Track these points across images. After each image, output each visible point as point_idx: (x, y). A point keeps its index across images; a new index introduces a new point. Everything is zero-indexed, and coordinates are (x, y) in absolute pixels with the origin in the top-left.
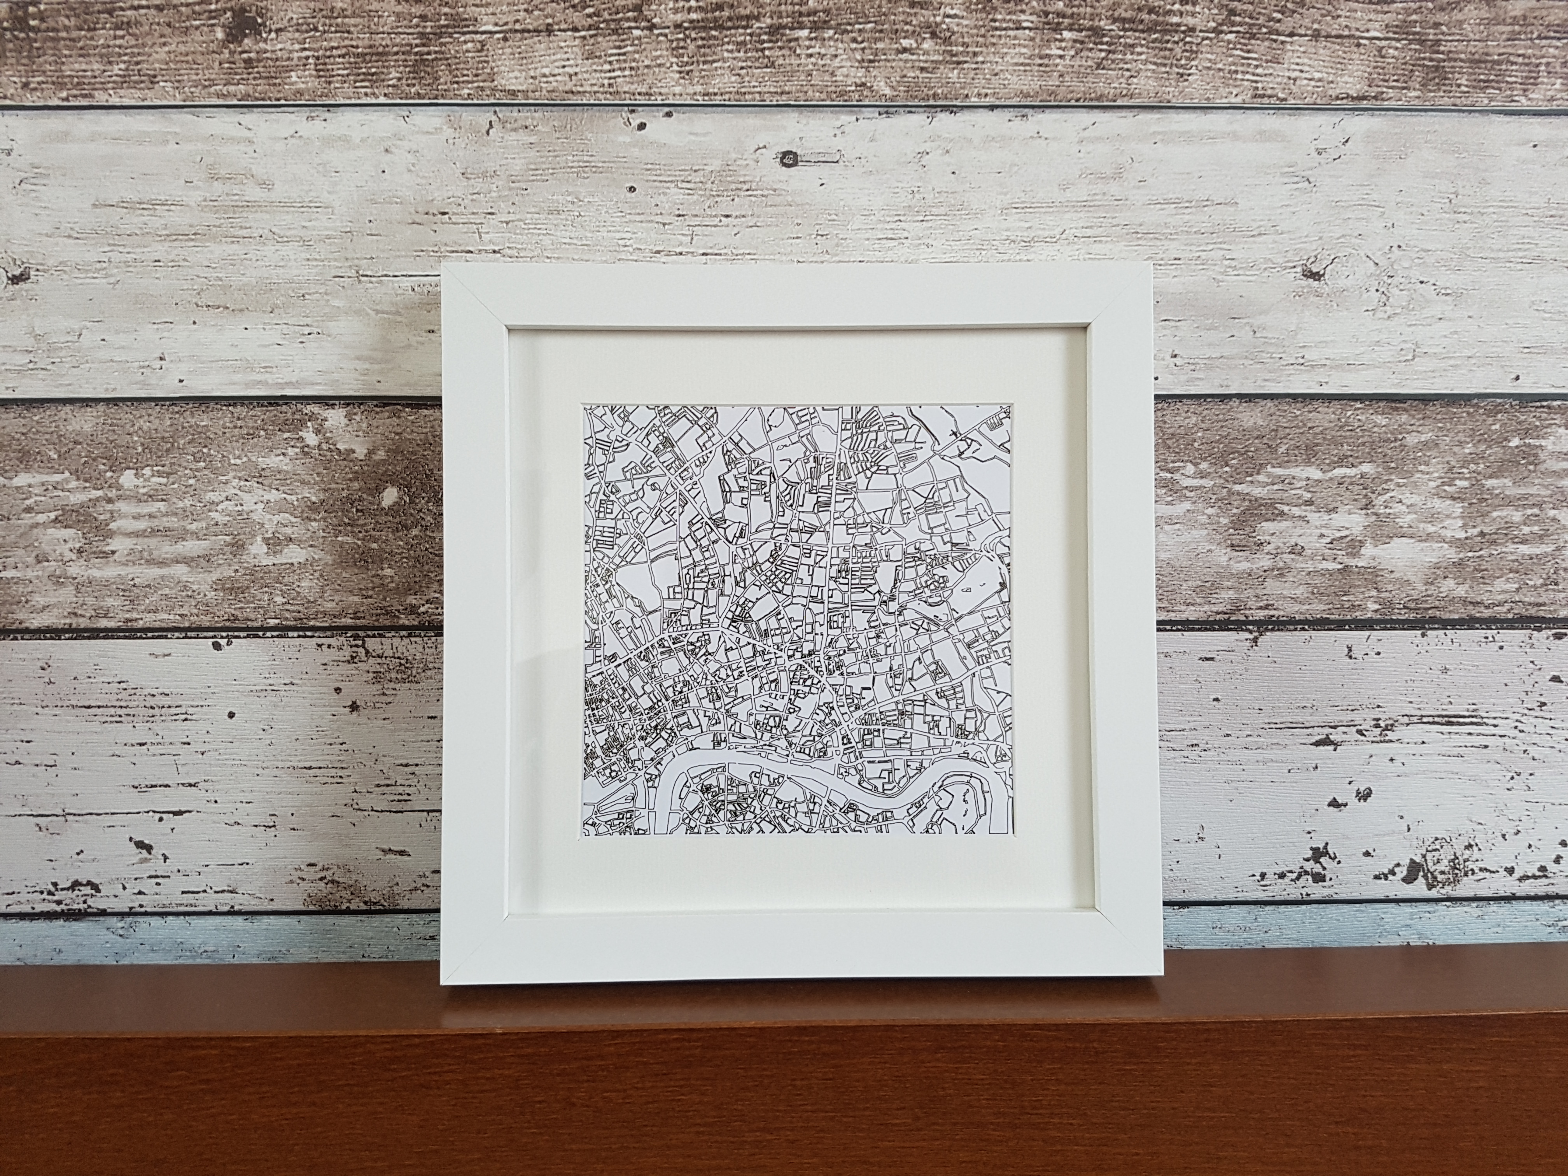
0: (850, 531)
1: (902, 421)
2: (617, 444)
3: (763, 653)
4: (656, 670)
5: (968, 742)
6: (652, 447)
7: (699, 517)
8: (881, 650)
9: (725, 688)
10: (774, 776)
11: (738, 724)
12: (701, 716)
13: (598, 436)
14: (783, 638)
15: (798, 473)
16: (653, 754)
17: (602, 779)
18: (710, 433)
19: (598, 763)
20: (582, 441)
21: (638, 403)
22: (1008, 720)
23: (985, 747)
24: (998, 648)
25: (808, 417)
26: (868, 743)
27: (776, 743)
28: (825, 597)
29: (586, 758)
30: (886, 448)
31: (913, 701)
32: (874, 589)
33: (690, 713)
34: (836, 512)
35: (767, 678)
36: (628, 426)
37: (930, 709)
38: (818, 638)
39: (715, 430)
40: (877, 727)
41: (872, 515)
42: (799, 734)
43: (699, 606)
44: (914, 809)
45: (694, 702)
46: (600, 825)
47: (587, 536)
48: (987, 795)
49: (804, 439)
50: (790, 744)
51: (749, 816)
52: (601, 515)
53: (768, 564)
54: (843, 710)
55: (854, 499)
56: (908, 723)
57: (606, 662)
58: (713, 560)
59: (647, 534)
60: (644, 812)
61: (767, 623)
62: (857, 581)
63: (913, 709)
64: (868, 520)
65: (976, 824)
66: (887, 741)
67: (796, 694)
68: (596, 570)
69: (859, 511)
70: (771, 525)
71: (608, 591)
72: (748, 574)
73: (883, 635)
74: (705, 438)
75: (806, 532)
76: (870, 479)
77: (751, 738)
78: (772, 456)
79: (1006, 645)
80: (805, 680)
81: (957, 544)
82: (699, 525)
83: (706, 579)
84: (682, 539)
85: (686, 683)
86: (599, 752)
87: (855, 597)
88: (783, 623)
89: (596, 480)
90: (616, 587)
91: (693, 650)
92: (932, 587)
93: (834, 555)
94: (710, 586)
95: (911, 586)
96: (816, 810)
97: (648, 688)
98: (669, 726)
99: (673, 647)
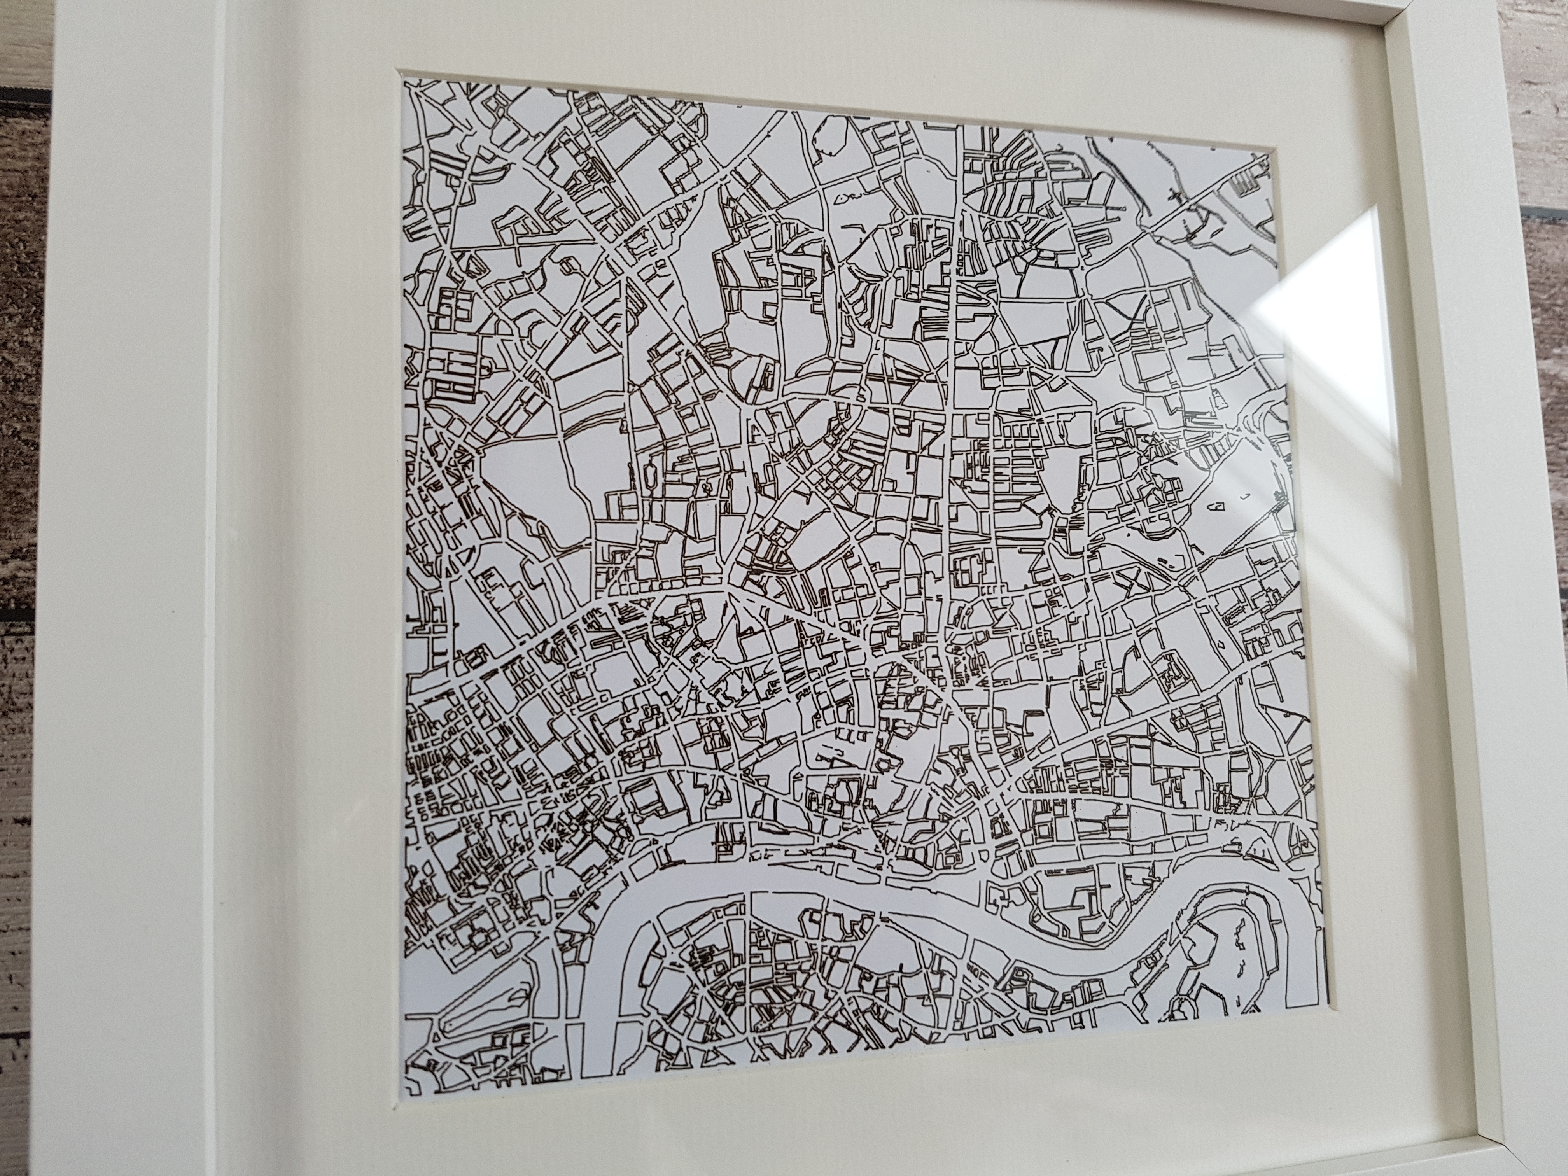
0: (988, 383)
1: (1078, 163)
2: (480, 166)
3: (819, 640)
4: (580, 683)
5: (1239, 819)
6: (562, 177)
7: (673, 340)
8: (1058, 630)
9: (739, 719)
10: (852, 915)
11: (769, 801)
12: (687, 787)
13: (436, 144)
14: (859, 608)
15: (879, 255)
16: (576, 883)
17: (451, 951)
18: (690, 156)
19: (439, 913)
20: (399, 154)
21: (529, 77)
22: (1308, 771)
23: (1270, 828)
24: (1281, 624)
25: (895, 140)
26: (1044, 831)
27: (853, 839)
28: (944, 521)
29: (410, 904)
30: (1051, 214)
31: (1128, 737)
32: (1040, 504)
33: (662, 780)
34: (958, 341)
35: (830, 696)
36: (506, 128)
37: (1163, 755)
38: (933, 607)
39: (701, 152)
40: (1060, 796)
41: (1031, 351)
42: (901, 818)
43: (677, 538)
44: (1144, 970)
45: (670, 754)
46: (447, 1066)
47: (409, 370)
48: (1279, 929)
49: (890, 185)
50: (884, 841)
51: (802, 1015)
52: (444, 323)
53: (823, 449)
54: (993, 760)
55: (994, 316)
56: (1121, 785)
57: (461, 667)
58: (705, 436)
59: (554, 372)
60: (556, 1027)
61: (826, 575)
62: (1004, 487)
63: (1129, 753)
64: (1022, 361)
65: (1261, 990)
66: (1083, 827)
67: (892, 730)
68: (432, 451)
69: (1005, 341)
70: (827, 365)
71: (464, 501)
72: (782, 469)
73: (1061, 600)
74: (679, 167)
75: (901, 382)
76: (1023, 275)
77: (798, 831)
78: (826, 216)
79: (1294, 617)
80: (909, 698)
81: (1194, 414)
82: (672, 358)
83: (691, 478)
84: (633, 387)
85: (652, 712)
86: (442, 885)
87: (1003, 520)
88: (860, 576)
89: (431, 244)
90: (483, 491)
91: (665, 637)
92: (1152, 500)
93: (958, 431)
94: (701, 493)
95: (1109, 499)
96: (946, 990)
97: (563, 726)
98: (612, 815)
99: (619, 628)
